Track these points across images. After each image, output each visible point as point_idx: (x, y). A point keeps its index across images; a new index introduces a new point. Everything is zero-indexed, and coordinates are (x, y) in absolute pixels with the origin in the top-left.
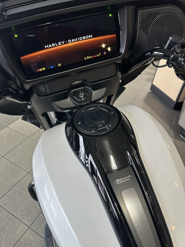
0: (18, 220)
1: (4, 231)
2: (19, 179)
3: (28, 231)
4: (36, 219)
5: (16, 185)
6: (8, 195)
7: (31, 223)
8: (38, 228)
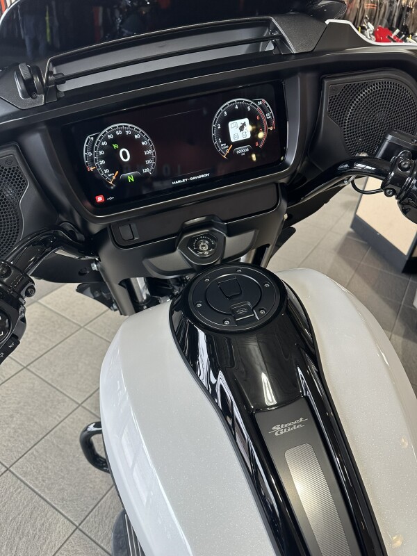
0: (54, 510)
1: (23, 533)
2: (57, 418)
3: (75, 535)
4: (92, 510)
5: (52, 433)
6: (32, 453)
7: (83, 518)
8: (97, 529)
